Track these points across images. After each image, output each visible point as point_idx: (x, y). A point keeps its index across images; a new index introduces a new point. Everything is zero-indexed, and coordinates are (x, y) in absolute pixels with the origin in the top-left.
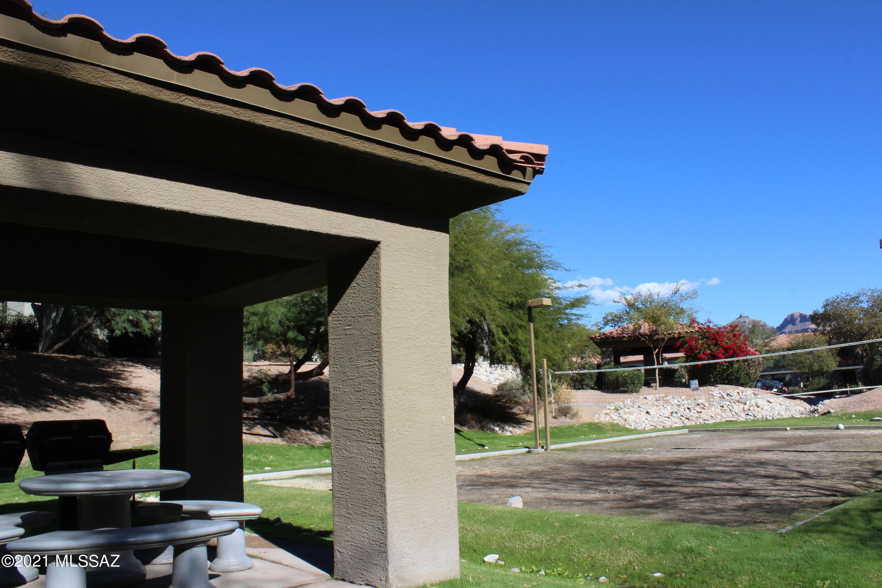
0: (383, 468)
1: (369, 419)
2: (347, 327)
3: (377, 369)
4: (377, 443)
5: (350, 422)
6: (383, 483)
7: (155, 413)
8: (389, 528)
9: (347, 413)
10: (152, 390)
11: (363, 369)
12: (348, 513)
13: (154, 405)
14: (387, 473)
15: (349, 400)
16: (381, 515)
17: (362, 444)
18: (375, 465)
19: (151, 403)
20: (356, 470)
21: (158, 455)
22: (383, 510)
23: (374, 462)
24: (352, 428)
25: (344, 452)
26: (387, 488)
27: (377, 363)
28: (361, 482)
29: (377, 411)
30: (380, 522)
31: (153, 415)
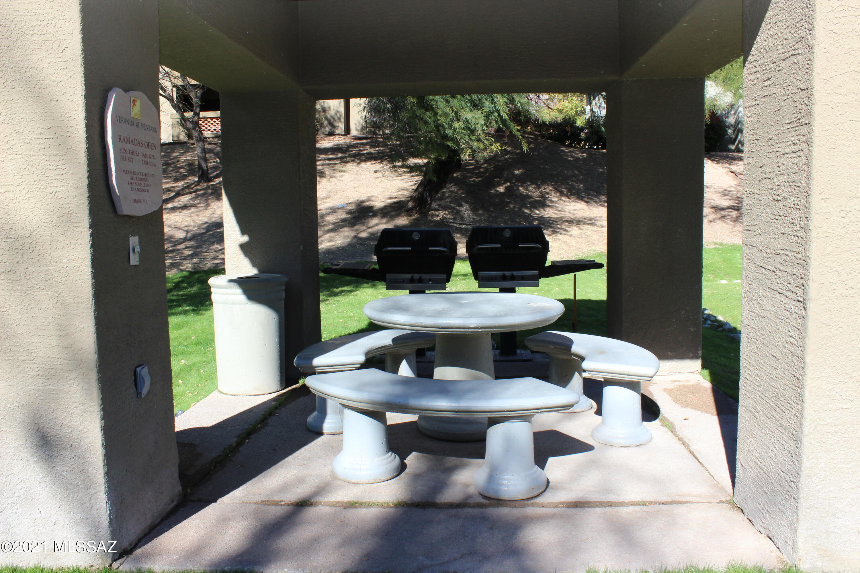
0: (802, 348)
1: (789, 253)
2: (766, 84)
3: (804, 160)
4: (798, 301)
5: (765, 255)
6: (802, 376)
7: (713, 210)
8: (804, 461)
9: (762, 239)
10: (713, 185)
11: (783, 159)
12: (755, 408)
13: (712, 201)
14: (808, 359)
15: (765, 215)
16: (794, 433)
17: (778, 296)
18: (792, 340)
19: (709, 199)
20: (768, 340)
21: (605, 268)
22: (799, 425)
23: (792, 334)
24: (767, 267)
25: (757, 305)
26: (806, 387)
27: (804, 145)
28: (773, 364)
29: (800, 240)
30: (793, 444)
31: (709, 213)
